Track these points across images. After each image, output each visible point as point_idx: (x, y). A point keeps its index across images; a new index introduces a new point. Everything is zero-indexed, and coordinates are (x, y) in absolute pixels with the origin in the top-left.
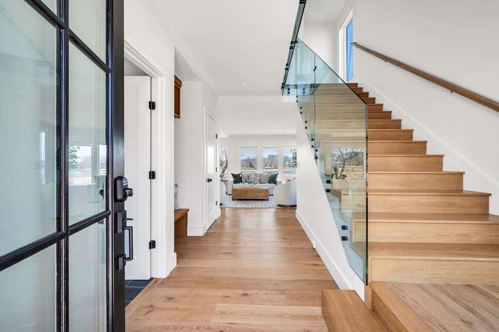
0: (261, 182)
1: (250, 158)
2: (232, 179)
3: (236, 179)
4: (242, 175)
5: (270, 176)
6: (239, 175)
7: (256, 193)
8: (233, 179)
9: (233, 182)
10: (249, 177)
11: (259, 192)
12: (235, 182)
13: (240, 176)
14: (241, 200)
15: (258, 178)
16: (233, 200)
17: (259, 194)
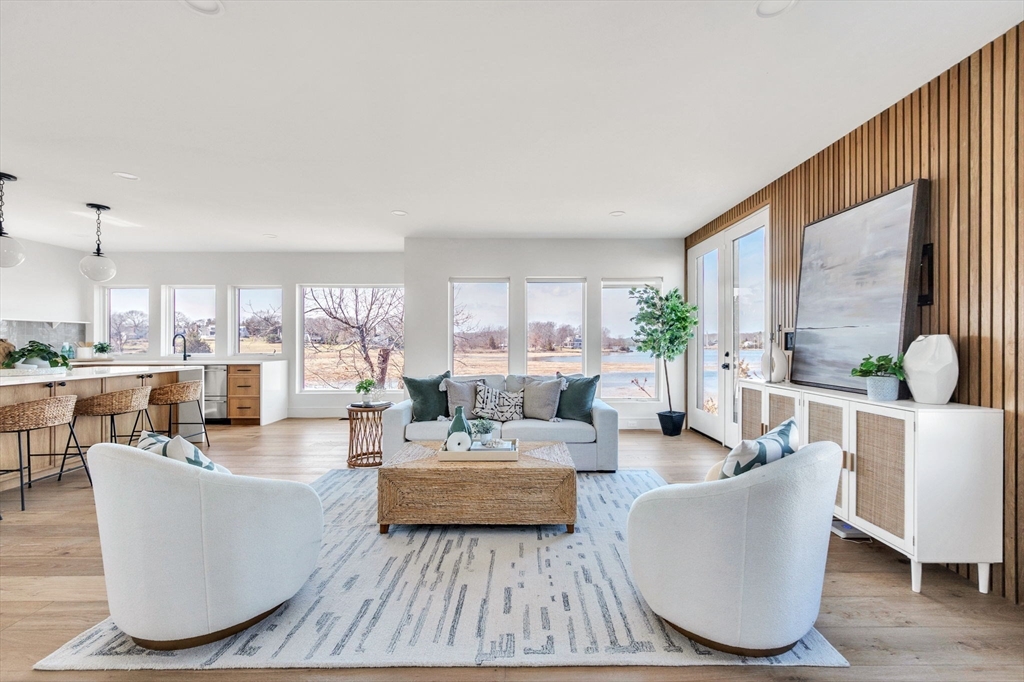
0: (528, 411)
1: (492, 330)
2: (404, 402)
3: (425, 401)
4: (448, 385)
5: (564, 386)
6: (436, 384)
7: (510, 494)
8: (409, 402)
9: (407, 417)
10: (476, 393)
11: (526, 488)
12: (419, 415)
13: (442, 388)
14: (430, 528)
15: (515, 397)
16: (384, 530)
17: (526, 498)
